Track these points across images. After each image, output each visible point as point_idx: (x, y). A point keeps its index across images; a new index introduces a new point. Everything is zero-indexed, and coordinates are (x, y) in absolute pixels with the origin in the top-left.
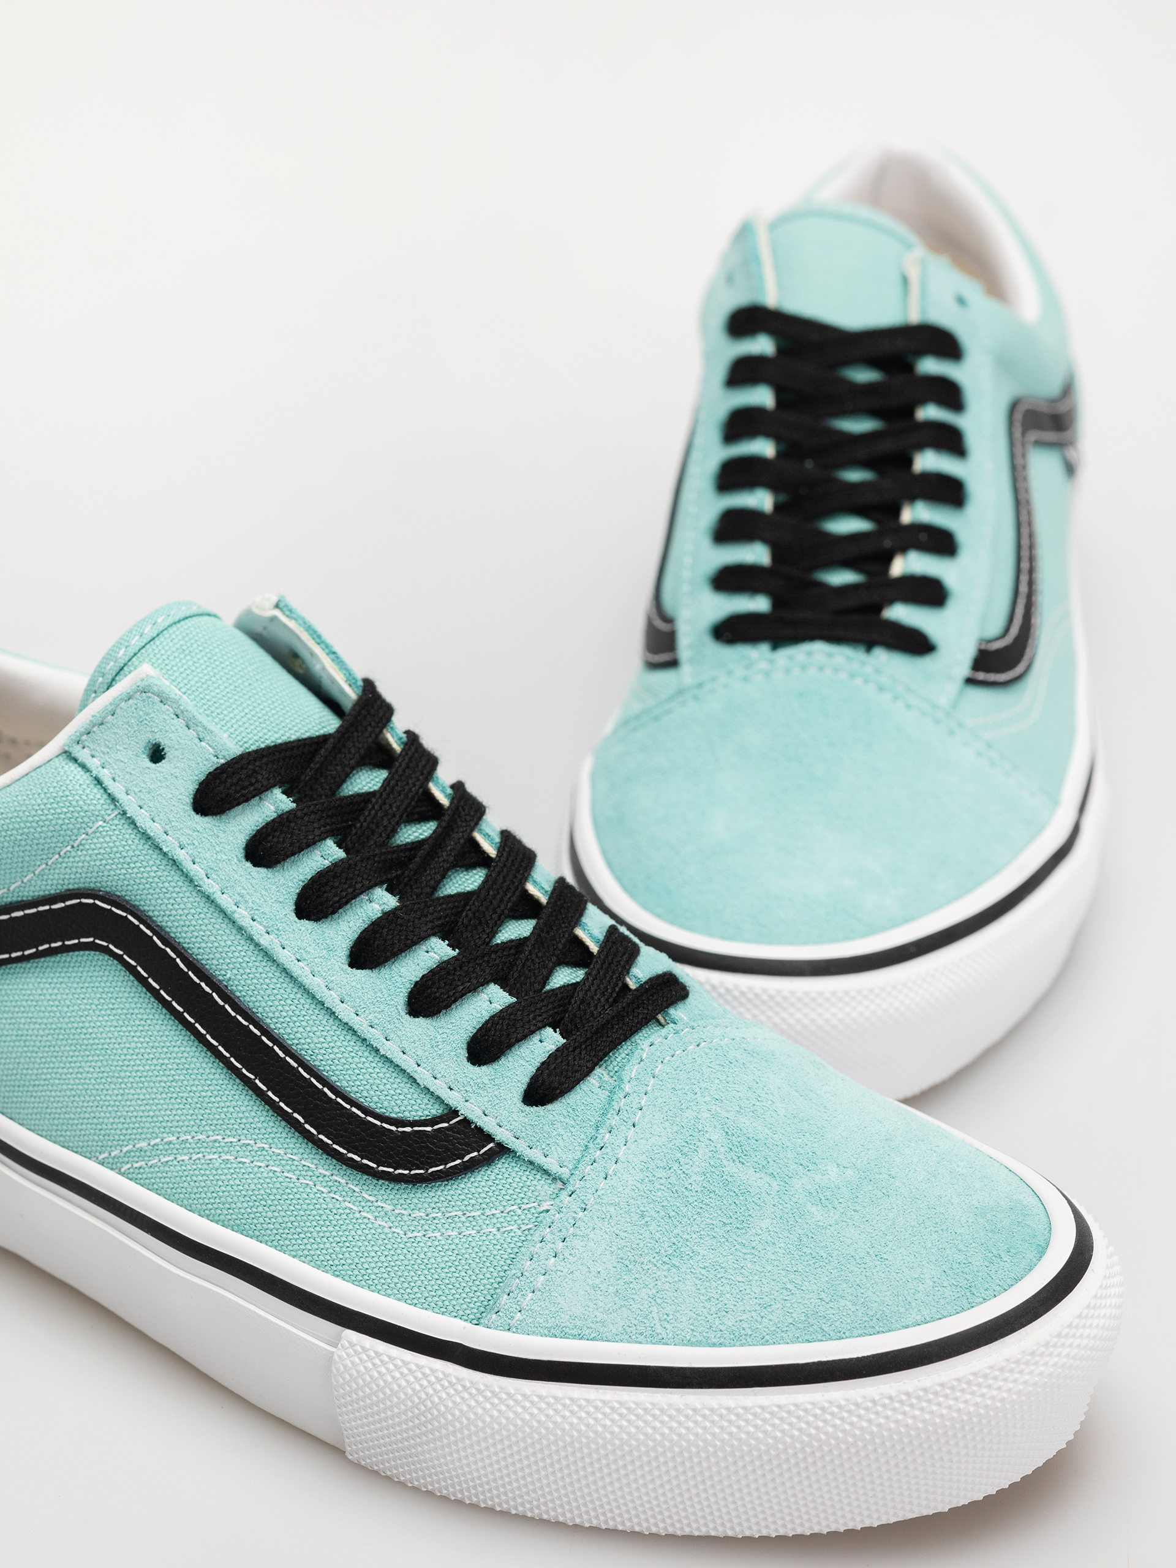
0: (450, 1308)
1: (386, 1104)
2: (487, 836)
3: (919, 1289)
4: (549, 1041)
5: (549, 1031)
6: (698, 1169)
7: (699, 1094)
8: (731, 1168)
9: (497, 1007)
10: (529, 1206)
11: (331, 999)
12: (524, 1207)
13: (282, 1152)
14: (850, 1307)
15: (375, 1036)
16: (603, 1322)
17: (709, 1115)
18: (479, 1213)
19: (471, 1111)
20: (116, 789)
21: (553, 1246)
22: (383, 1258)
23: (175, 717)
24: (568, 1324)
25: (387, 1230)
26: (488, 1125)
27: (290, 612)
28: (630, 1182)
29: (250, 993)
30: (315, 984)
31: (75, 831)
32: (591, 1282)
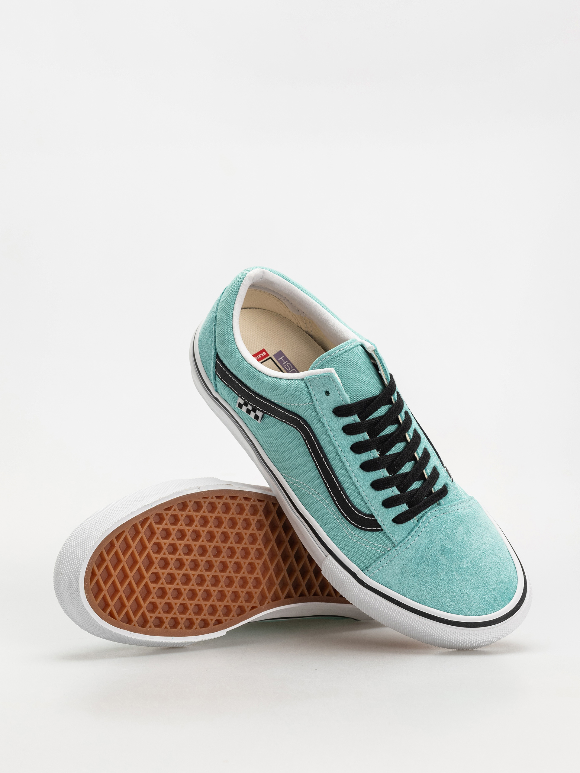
0: (357, 563)
1: (358, 505)
2: (409, 435)
3: (473, 605)
4: (404, 507)
5: (405, 504)
6: (430, 553)
7: (438, 531)
8: (438, 555)
9: (394, 494)
10: (385, 547)
11: (352, 475)
12: (383, 547)
13: (328, 503)
14: (454, 605)
15: (360, 489)
16: (392, 585)
17: (438, 538)
18: (372, 543)
19: (379, 519)
20: (314, 398)
21: (387, 561)
22: (344, 542)
23: (335, 387)
24: (384, 582)
25: (348, 536)
26: (381, 524)
27: (377, 354)
28: (412, 552)
29: (332, 462)
30: (350, 469)
31: (300, 403)
32: (393, 574)
